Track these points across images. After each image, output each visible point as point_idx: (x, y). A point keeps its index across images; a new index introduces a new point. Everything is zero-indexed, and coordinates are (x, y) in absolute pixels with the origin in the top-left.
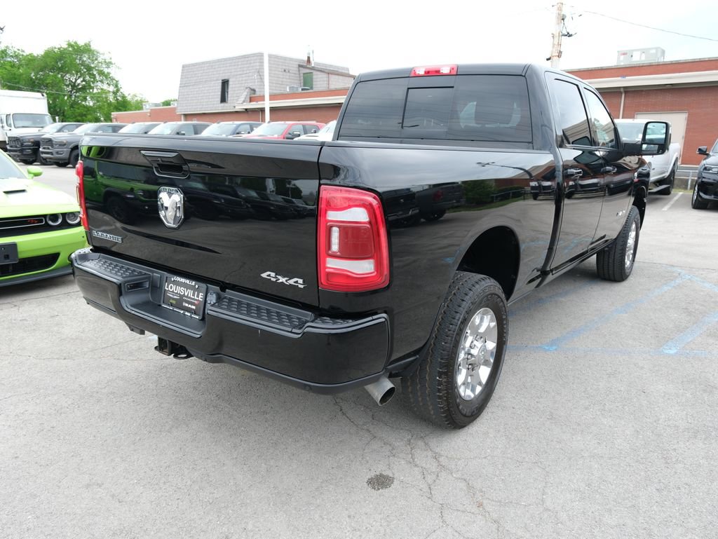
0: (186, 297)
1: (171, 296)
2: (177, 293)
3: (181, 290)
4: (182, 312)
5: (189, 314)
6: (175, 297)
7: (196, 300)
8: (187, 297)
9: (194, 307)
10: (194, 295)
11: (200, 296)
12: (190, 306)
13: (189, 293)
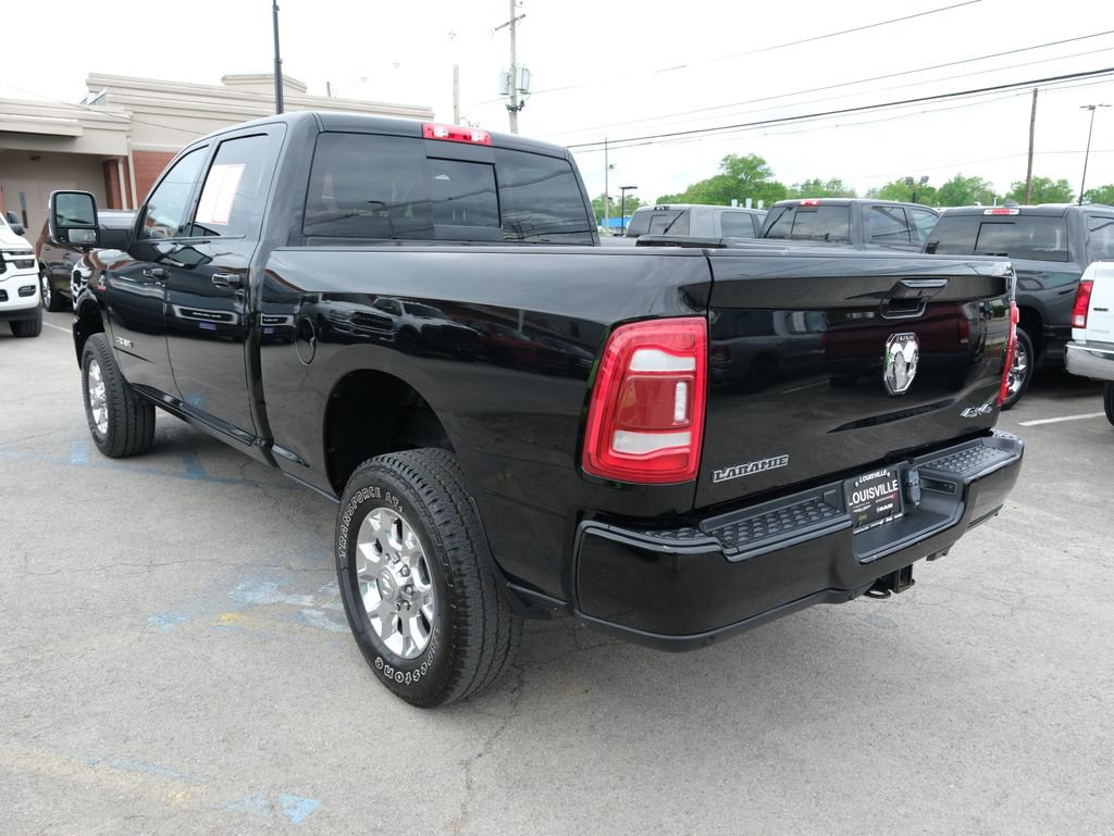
0: (879, 498)
1: (859, 510)
2: (867, 501)
3: (869, 494)
4: (881, 522)
5: (891, 519)
6: (865, 508)
7: (891, 494)
8: (881, 496)
9: (890, 506)
10: (886, 490)
11: (894, 485)
12: (886, 507)
13: (881, 489)
